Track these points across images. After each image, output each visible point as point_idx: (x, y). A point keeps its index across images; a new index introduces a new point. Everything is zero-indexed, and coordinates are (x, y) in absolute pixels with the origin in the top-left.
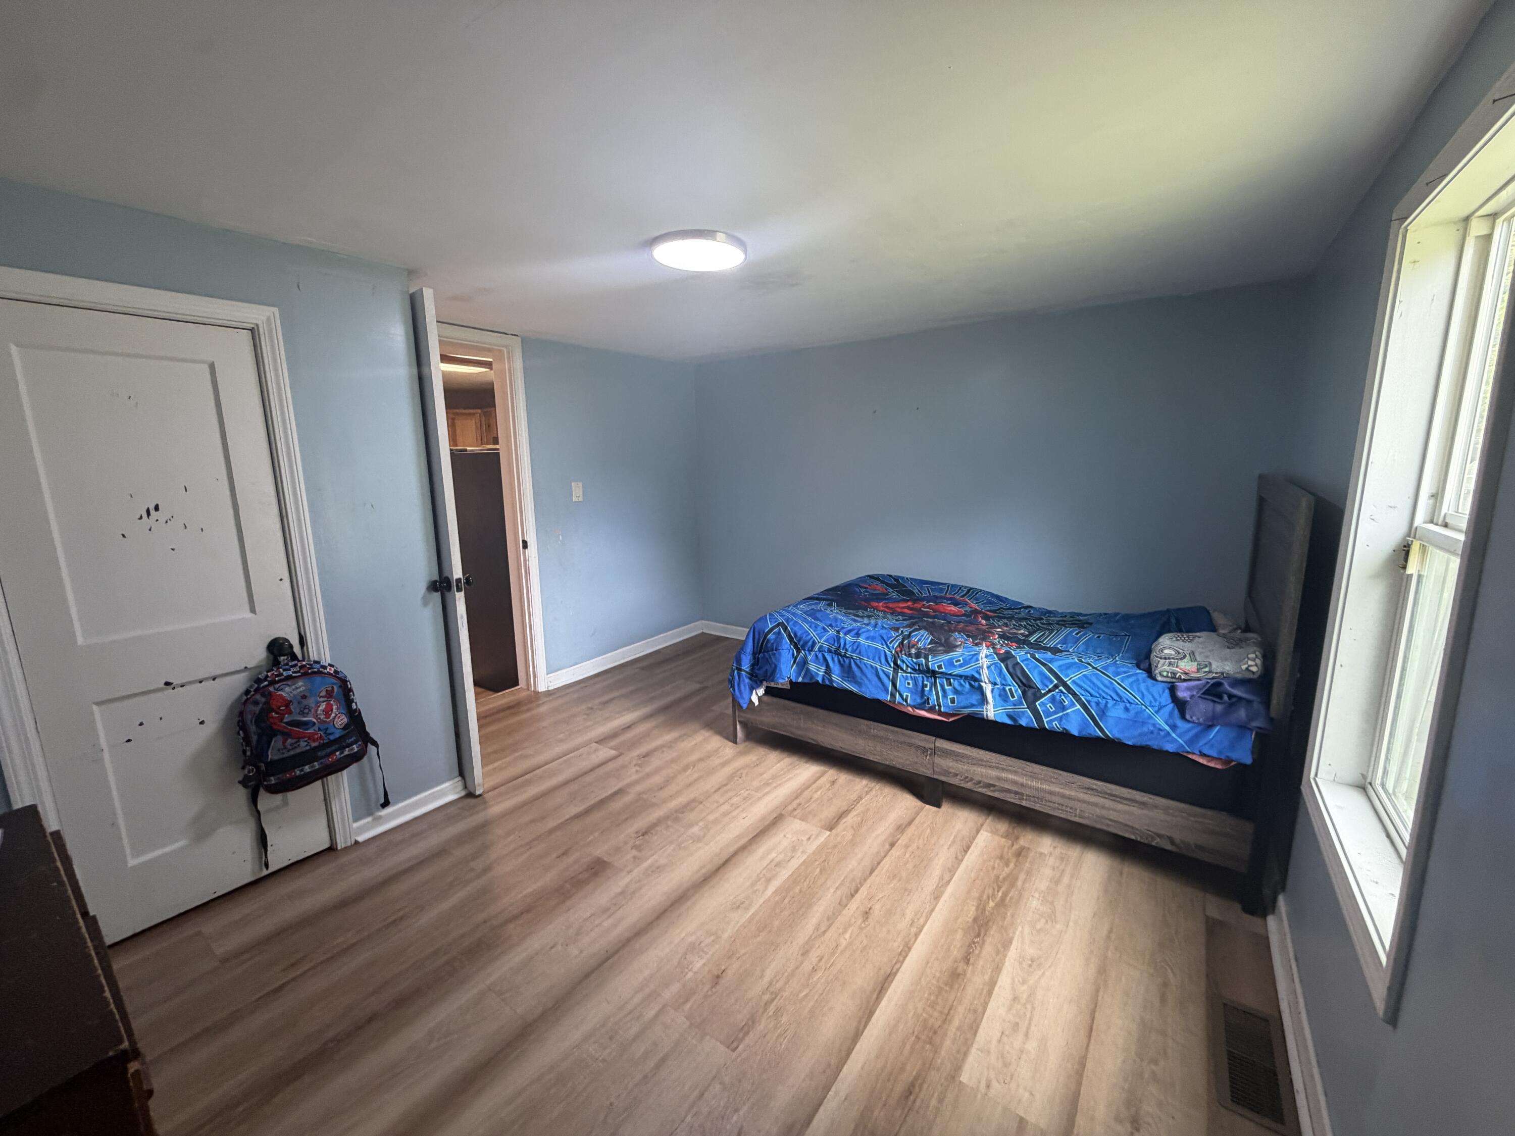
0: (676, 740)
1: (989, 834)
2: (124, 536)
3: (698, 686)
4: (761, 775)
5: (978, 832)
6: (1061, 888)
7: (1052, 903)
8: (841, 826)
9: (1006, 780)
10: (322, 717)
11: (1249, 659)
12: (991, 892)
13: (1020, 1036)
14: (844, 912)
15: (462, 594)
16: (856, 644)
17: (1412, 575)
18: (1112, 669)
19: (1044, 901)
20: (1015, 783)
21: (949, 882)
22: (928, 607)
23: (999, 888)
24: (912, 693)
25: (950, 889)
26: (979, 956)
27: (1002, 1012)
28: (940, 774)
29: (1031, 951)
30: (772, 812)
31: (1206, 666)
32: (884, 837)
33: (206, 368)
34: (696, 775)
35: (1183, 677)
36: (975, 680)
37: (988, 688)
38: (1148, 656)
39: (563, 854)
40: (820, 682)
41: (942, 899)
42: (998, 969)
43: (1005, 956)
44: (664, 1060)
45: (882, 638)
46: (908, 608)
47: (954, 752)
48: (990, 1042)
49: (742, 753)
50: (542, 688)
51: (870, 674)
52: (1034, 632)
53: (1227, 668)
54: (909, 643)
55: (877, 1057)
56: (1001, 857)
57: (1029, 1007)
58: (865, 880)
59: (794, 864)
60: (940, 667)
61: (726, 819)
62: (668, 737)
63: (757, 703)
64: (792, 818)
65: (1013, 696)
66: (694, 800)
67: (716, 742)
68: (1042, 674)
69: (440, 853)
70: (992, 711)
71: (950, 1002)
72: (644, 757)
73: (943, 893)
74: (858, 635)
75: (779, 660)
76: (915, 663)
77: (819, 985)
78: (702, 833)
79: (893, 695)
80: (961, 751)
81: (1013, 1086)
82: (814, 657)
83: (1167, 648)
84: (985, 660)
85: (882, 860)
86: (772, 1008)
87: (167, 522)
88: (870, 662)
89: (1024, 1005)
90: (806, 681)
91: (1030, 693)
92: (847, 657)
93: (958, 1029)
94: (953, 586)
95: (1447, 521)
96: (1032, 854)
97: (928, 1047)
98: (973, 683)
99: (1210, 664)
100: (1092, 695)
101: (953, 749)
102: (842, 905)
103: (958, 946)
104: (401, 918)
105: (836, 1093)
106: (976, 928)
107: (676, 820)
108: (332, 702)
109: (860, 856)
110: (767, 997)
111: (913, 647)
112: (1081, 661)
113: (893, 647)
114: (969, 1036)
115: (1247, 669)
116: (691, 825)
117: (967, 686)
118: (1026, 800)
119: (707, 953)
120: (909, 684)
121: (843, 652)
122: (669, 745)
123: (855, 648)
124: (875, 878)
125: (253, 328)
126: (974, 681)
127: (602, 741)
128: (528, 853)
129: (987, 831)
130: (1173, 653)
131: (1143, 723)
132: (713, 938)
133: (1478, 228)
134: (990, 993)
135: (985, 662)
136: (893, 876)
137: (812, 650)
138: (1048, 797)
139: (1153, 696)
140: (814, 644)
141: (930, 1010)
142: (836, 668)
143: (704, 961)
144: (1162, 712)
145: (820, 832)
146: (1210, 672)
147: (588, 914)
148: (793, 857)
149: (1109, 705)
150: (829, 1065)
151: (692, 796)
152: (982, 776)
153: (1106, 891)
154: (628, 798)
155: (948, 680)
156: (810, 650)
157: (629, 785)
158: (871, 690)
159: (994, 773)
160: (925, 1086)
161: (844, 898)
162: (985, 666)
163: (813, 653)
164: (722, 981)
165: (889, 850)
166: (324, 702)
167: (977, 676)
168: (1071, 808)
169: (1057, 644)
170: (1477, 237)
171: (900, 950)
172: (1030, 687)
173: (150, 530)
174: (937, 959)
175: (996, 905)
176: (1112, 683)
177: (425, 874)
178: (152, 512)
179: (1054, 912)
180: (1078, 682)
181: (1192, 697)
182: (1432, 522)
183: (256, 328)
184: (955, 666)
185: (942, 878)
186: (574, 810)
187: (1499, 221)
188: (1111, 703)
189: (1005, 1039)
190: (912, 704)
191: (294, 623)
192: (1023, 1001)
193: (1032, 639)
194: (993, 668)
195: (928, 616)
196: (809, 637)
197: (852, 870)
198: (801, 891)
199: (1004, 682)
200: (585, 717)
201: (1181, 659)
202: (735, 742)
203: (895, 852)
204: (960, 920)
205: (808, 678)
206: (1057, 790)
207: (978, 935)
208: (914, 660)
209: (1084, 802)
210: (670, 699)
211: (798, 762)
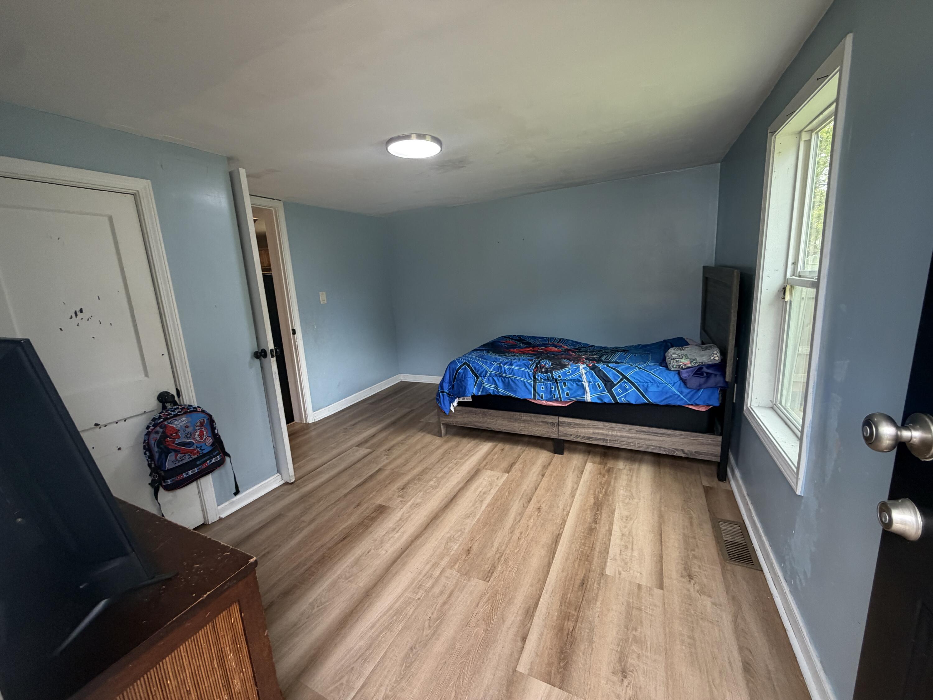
0: (405, 439)
1: (592, 464)
2: (61, 329)
3: (408, 410)
4: (461, 451)
5: (585, 464)
6: (633, 484)
7: (630, 490)
8: (513, 470)
9: (598, 434)
10: (198, 439)
11: (714, 354)
12: (599, 490)
13: (630, 550)
14: (527, 510)
15: (274, 359)
16: (511, 370)
17: (787, 301)
18: (648, 367)
19: (626, 490)
20: (602, 434)
21: (577, 488)
22: (541, 349)
23: (603, 488)
24: (545, 393)
25: (578, 492)
26: (601, 519)
27: (618, 542)
28: (563, 436)
29: (626, 513)
30: (473, 468)
31: (694, 360)
32: (537, 473)
33: (106, 219)
34: (423, 456)
35: (683, 367)
36: (580, 381)
37: (586, 385)
38: (664, 359)
39: (358, 506)
40: (492, 394)
41: (576, 497)
42: (611, 523)
43: (613, 517)
44: (451, 593)
45: (525, 365)
46: (531, 350)
47: (569, 422)
48: (616, 555)
49: (446, 442)
50: (310, 421)
51: (521, 385)
52: (603, 355)
53: (704, 360)
54: (540, 366)
55: (563, 571)
56: (600, 474)
57: (631, 538)
58: (534, 493)
59: (493, 492)
60: (559, 377)
61: (449, 475)
62: (400, 438)
63: (453, 411)
64: (485, 470)
65: (600, 388)
66: (426, 468)
67: (428, 438)
68: (614, 374)
69: (279, 516)
70: (588, 398)
71: (592, 542)
72: (388, 450)
73: (575, 494)
74: (511, 365)
75: (467, 384)
76: (545, 376)
77: (524, 545)
78: (436, 484)
79: (535, 396)
80: (573, 422)
81: (631, 571)
82: (487, 380)
83: (673, 354)
84: (583, 370)
85: (540, 483)
86: (503, 559)
87: (88, 320)
88: (521, 379)
89: (627, 537)
90: (484, 394)
91: (608, 384)
92: (507, 378)
93: (599, 552)
94: (551, 338)
95: (800, 274)
96: (615, 470)
97: (586, 563)
98: (578, 383)
99: (696, 359)
100: (640, 382)
101: (569, 421)
102: (525, 507)
103: (589, 517)
104: (268, 553)
105: (547, 590)
106: (596, 507)
107: (419, 479)
108: (203, 430)
109: (527, 483)
110: (497, 556)
111: (543, 367)
112: (632, 365)
113: (532, 369)
114: (605, 554)
115: (714, 359)
116: (429, 481)
117: (575, 385)
118: (609, 443)
119: (459, 541)
120: (543, 388)
121: (504, 375)
122: (402, 443)
123: (511, 371)
124: (540, 491)
125: (135, 193)
126: (578, 381)
127: (360, 445)
128: (335, 508)
129: (590, 462)
130: (677, 356)
131: (667, 392)
132: (459, 533)
133: (805, 137)
134: (610, 535)
135: (583, 371)
136: (547, 490)
137: (485, 376)
138: (621, 439)
139: (670, 378)
140: (486, 372)
141: (583, 547)
142: (500, 384)
143: (458, 545)
144: (676, 385)
145: (503, 474)
146: (696, 363)
147: (384, 533)
148: (492, 488)
149: (649, 386)
150: (540, 579)
151: (425, 466)
152: (585, 434)
153: (655, 482)
154: (387, 472)
155: (564, 383)
156: (484, 376)
157: (385, 466)
158: (521, 394)
159: (591, 431)
160: (590, 580)
161: (525, 504)
162: (584, 373)
163: (486, 378)
164: (472, 552)
165: (542, 479)
166: (198, 430)
167: (580, 379)
168: (633, 443)
169: (617, 359)
170: (805, 141)
171: (561, 523)
172: (608, 381)
173: (78, 325)
174: (580, 524)
175: (603, 495)
176: (649, 374)
177: (272, 529)
178: (78, 313)
179: (632, 494)
180: (633, 376)
181: (689, 376)
182: (793, 275)
183: (137, 194)
184: (568, 375)
185: (573, 487)
186: (355, 483)
187: (814, 134)
188: (650, 384)
189: (622, 553)
190: (545, 399)
191: (173, 382)
192: (627, 535)
193: (603, 359)
194: (588, 373)
195: (544, 353)
196: (483, 369)
197: (525, 491)
198: (501, 504)
199: (594, 381)
200: (344, 434)
201: (681, 358)
202: (441, 436)
203: (545, 479)
204: (587, 505)
205: (485, 392)
206: (625, 434)
207: (598, 510)
208: (545, 375)
209: (639, 438)
210: (393, 419)
211: (480, 442)
